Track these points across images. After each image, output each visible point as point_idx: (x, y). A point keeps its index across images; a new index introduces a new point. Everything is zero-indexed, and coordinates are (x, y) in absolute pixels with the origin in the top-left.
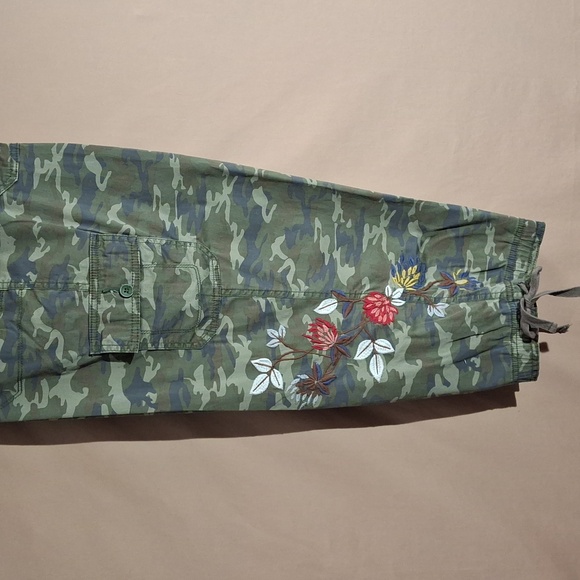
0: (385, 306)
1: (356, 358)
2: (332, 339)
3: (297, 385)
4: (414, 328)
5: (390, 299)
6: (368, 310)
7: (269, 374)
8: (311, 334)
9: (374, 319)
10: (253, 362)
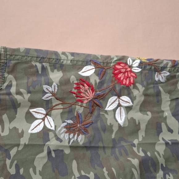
0: (127, 72)
1: (106, 109)
2: (90, 95)
3: (66, 127)
4: (147, 89)
5: (131, 67)
6: (116, 75)
7: (43, 119)
8: (76, 91)
9: (120, 81)
10: (31, 110)
